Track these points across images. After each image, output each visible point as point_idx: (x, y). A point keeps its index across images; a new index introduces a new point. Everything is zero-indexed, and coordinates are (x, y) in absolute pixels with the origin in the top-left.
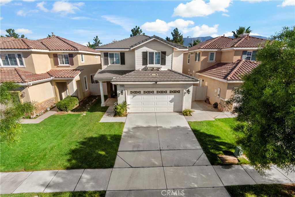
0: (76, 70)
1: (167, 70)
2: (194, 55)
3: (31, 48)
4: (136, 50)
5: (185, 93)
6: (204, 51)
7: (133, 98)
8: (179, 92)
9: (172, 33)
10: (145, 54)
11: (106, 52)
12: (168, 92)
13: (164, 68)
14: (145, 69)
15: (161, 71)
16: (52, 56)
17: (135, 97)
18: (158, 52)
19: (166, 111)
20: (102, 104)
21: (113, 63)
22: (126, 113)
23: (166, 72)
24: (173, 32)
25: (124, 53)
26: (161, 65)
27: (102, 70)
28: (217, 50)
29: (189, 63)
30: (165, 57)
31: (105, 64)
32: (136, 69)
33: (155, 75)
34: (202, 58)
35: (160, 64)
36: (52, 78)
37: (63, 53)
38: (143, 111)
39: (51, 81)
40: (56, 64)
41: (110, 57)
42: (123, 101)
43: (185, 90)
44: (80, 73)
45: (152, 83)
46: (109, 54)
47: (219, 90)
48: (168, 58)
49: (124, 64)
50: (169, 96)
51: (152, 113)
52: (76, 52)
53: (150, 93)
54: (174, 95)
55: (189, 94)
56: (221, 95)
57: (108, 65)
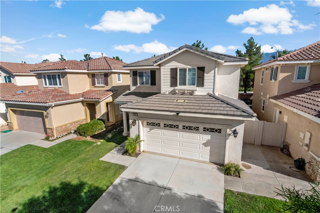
0: (108, 91)
1: (205, 94)
2: (269, 72)
3: (65, 69)
4: (162, 66)
5: (230, 135)
6: (286, 64)
7: (149, 131)
8: (220, 132)
9: (244, 45)
10: (174, 71)
11: (135, 70)
12: (201, 129)
13: (200, 92)
14: (173, 93)
15: (196, 96)
16: (91, 76)
17: (152, 130)
18: (193, 69)
19: (197, 159)
20: (124, 132)
21: (143, 83)
22: (139, 151)
23: (202, 97)
24: (246, 43)
25: (155, 71)
26: (197, 86)
27: (131, 91)
28: (312, 62)
29: (262, 83)
30: (203, 75)
31: (133, 85)
32: (162, 92)
33: (182, 101)
34: (281, 76)
35: (195, 85)
36: (81, 99)
37: (100, 72)
38: (163, 153)
39: (82, 102)
40: (93, 84)
41: (139, 77)
42: (136, 134)
43: (228, 130)
44: (112, 94)
45: (172, 114)
46: (139, 72)
47: (308, 135)
48: (208, 77)
49: (155, 84)
50: (201, 135)
51: (174, 157)
52: (110, 71)
53: (172, 127)
54: (210, 136)
55: (236, 137)
56: (312, 146)
57: (137, 86)
